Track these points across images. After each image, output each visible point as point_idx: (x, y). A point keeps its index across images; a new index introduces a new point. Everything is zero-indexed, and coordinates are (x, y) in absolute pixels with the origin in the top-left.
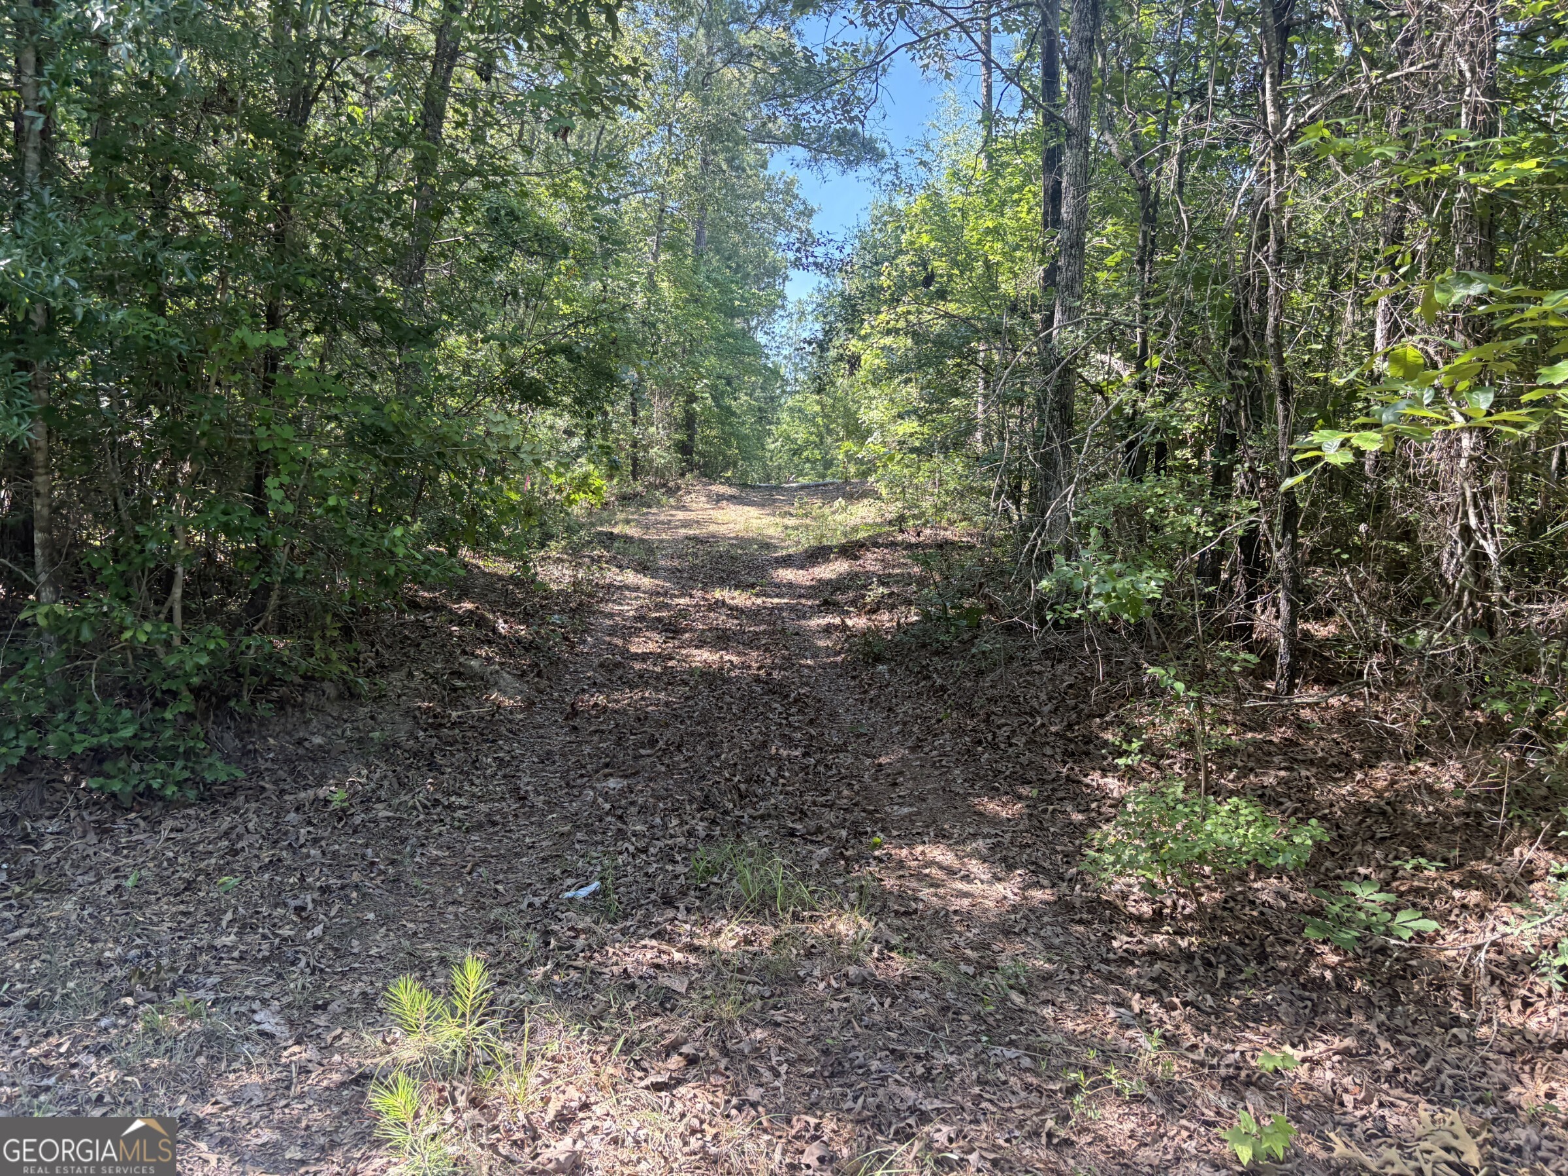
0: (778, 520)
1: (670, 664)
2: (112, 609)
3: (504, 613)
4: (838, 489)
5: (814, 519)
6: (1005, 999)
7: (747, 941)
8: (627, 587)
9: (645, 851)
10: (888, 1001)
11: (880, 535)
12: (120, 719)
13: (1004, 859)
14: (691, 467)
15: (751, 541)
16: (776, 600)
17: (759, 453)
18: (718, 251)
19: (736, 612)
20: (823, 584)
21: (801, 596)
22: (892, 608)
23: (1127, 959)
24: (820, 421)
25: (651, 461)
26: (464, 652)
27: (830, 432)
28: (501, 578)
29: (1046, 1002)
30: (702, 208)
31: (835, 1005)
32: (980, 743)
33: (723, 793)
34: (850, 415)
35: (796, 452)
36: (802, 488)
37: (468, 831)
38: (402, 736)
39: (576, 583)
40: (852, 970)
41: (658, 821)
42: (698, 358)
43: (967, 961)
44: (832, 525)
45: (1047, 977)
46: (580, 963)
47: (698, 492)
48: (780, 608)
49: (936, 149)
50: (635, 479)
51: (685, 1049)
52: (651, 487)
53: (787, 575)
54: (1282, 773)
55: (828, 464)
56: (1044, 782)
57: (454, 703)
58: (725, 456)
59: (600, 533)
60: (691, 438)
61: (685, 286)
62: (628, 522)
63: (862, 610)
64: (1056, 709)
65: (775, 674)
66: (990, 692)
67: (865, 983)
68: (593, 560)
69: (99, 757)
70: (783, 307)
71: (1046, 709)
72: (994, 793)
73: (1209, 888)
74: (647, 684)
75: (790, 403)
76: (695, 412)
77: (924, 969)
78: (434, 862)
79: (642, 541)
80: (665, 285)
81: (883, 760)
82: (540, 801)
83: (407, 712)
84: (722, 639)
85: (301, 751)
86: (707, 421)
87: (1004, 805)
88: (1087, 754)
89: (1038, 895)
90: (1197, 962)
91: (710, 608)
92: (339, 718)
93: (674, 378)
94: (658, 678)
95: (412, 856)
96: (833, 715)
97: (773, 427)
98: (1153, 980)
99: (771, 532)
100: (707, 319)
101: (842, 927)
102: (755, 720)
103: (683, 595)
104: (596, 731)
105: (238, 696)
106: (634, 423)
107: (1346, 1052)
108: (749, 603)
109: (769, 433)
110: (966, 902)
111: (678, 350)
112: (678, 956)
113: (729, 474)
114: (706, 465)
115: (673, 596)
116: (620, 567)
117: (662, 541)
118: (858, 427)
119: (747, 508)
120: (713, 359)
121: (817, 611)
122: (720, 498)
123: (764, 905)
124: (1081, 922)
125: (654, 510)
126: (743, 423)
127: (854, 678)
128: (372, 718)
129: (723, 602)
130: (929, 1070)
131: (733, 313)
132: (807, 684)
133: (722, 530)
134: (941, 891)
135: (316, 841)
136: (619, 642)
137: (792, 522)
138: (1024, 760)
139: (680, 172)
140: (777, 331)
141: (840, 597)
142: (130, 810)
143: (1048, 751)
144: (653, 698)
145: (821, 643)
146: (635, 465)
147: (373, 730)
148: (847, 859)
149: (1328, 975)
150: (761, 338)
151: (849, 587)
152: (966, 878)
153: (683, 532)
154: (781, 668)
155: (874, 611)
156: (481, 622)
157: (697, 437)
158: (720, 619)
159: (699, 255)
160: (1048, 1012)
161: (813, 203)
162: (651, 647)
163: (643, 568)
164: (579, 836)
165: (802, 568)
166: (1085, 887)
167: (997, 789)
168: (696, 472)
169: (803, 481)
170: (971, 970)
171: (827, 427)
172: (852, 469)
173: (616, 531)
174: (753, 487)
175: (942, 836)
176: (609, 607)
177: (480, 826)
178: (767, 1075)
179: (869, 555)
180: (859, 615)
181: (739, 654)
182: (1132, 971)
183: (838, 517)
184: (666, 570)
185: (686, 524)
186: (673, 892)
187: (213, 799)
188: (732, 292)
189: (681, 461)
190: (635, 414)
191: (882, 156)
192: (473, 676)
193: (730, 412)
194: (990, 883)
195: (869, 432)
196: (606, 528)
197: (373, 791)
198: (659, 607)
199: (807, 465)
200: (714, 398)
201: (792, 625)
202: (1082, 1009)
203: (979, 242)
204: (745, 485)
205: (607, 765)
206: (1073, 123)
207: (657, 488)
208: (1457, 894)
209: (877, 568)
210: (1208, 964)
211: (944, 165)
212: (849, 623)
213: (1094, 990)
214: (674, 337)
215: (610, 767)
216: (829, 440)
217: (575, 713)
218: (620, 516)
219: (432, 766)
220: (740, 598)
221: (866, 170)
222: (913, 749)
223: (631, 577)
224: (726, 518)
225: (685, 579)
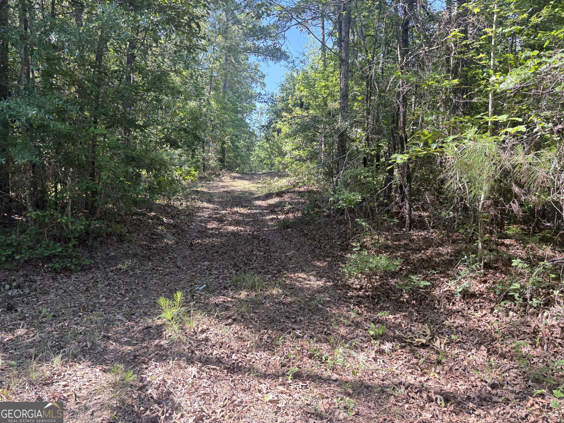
0: (255, 185)
1: (221, 231)
2: (54, 213)
3: (165, 216)
4: (276, 174)
5: (268, 184)
6: (317, 306)
7: (248, 295)
8: (205, 208)
9: (218, 278)
10: (286, 307)
11: (290, 189)
12: (56, 246)
13: (320, 276)
14: (224, 167)
15: (246, 192)
16: (255, 211)
17: (248, 162)
18: (231, 90)
19: (242, 215)
20: (270, 205)
21: (263, 209)
22: (293, 212)
23: (351, 298)
24: (269, 150)
25: (210, 165)
26: (154, 228)
27: (272, 153)
28: (162, 205)
29: (328, 307)
30: (226, 76)
31: (272, 308)
32: (316, 248)
33: (240, 263)
34: (279, 148)
35: (261, 161)
36: (264, 174)
37: (164, 276)
38: (139, 252)
39: (187, 206)
40: (276, 300)
41: (221, 270)
42: (226, 129)
43: (307, 298)
44: (274, 186)
45: (329, 302)
46: (203, 302)
47: (227, 176)
48: (256, 213)
49: (307, 55)
50: (204, 172)
51: (233, 317)
52: (210, 174)
53: (259, 203)
54: (403, 252)
55: (272, 165)
56: (333, 257)
57: (153, 243)
58: (236, 163)
59: (193, 191)
60: (224, 156)
61: (220, 103)
62: (202, 186)
63: (283, 212)
64: (339, 238)
65: (255, 233)
66: (320, 234)
67: (280, 303)
68: (192, 199)
69: (49, 259)
70: (255, 110)
71: (336, 238)
72: (319, 260)
73: (377, 282)
74: (214, 237)
75: (259, 143)
76: (225, 148)
77: (296, 300)
78: (156, 283)
79: (209, 193)
80: (213, 103)
81: (288, 254)
82: (185, 268)
83: (139, 245)
84: (237, 223)
85: (108, 257)
86: (229, 151)
87: (321, 263)
88: (347, 249)
89: (329, 284)
90: (370, 298)
91: (233, 214)
92: (118, 247)
93: (217, 136)
94: (217, 235)
95: (149, 282)
96: (273, 244)
97: (253, 152)
98: (357, 302)
99: (253, 189)
100: (228, 115)
101: (274, 292)
102: (249, 245)
103: (224, 210)
104: (199, 250)
105: (88, 240)
106: (203, 152)
107: (405, 315)
108: (246, 212)
109: (251, 154)
110: (308, 286)
111: (218, 126)
112: (229, 299)
113: (238, 169)
114: (229, 166)
115: (220, 210)
116: (202, 201)
117: (215, 193)
118: (282, 152)
119: (244, 181)
120: (231, 129)
121: (268, 214)
122: (234, 178)
123: (252, 288)
124: (340, 289)
125: (212, 182)
126: (242, 151)
127: (280, 233)
128: (129, 247)
129: (237, 212)
130: (296, 321)
131: (237, 112)
132: (265, 235)
133: (236, 188)
134: (302, 283)
135: (120, 279)
136: (204, 225)
137: (260, 185)
138: (329, 251)
139: (218, 63)
140: (253, 118)
141: (276, 209)
142: (61, 273)
143: (336, 249)
144: (216, 241)
145: (270, 224)
146: (204, 166)
147: (129, 250)
148: (276, 277)
149: (405, 300)
150: (248, 121)
151: (279, 206)
152: (309, 280)
153: (222, 190)
154: (257, 231)
155: (287, 213)
156: (158, 219)
157: (226, 156)
158: (237, 217)
159: (225, 92)
160: (328, 309)
161: (265, 73)
162: (214, 226)
163: (209, 201)
164: (198, 275)
165: (264, 200)
166: (342, 281)
167: (320, 259)
168: (226, 169)
169: (264, 171)
170: (308, 300)
171: (272, 152)
172: (281, 167)
173: (199, 189)
174: (246, 174)
175: (303, 271)
176: (199, 214)
177: (167, 275)
178: (254, 323)
179: (286, 196)
180: (282, 215)
181: (243, 227)
182: (352, 300)
183: (276, 183)
184: (217, 202)
185: (223, 187)
186: (227, 286)
187: (85, 270)
188: (237, 105)
189: (220, 165)
190: (203, 149)
191: (289, 57)
192: (158, 235)
193: (237, 147)
194: (316, 281)
195: (286, 154)
196: (195, 189)
197: (134, 266)
198: (216, 214)
199: (265, 166)
200: (231, 142)
201: (260, 218)
202: (338, 308)
203: (320, 90)
204: (243, 173)
205: (204, 258)
206: (344, 58)
207: (212, 175)
208: (442, 279)
209: (289, 200)
210: (373, 298)
211: (310, 60)
212: (279, 217)
213: (341, 304)
214: (217, 121)
215: (204, 259)
216: (272, 157)
217: (192, 245)
218: (199, 185)
219: (150, 260)
220: (243, 211)
221: (283, 62)
222: (297, 251)
223: (205, 204)
224: (237, 185)
225: (224, 205)
